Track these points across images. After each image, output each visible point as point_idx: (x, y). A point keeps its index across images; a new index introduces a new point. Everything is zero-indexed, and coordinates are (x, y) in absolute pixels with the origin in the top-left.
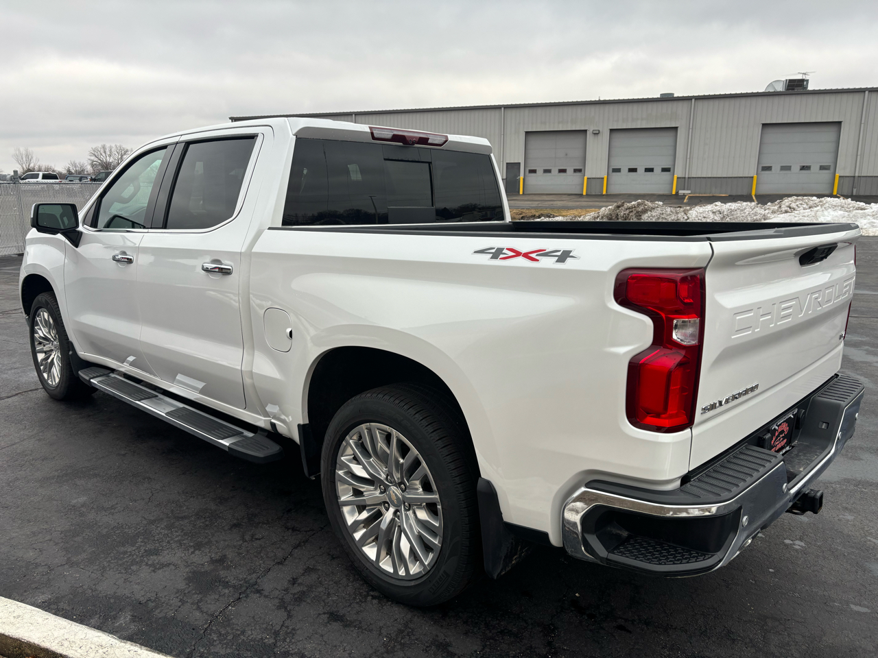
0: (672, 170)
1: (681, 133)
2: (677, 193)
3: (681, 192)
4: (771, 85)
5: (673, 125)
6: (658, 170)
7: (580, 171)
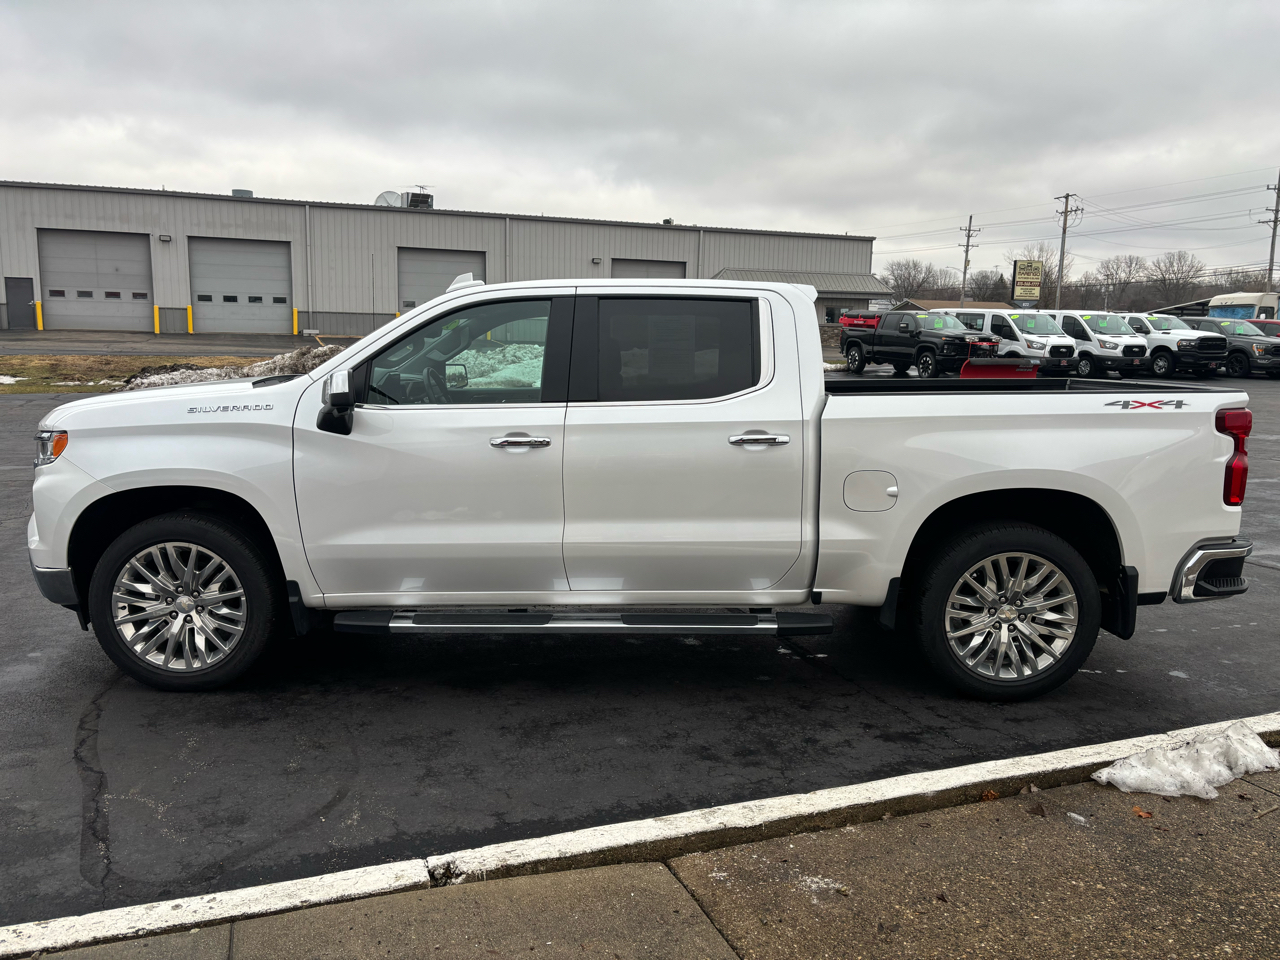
0: (288, 301)
1: (296, 251)
2: (300, 333)
3: (306, 332)
4: (380, 196)
5: (284, 239)
6: (268, 300)
7: (144, 296)
